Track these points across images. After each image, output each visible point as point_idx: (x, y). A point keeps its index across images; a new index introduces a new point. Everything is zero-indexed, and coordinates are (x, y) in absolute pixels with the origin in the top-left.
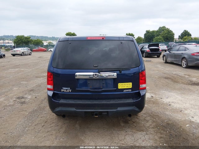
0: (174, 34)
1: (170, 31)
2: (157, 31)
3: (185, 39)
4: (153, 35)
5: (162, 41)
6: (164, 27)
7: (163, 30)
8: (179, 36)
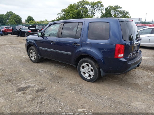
0: (21, 19)
1: (18, 15)
2: (6, 15)
3: (31, 22)
4: (2, 19)
5: (15, 24)
6: (11, 12)
7: (11, 15)
8: (26, 20)
